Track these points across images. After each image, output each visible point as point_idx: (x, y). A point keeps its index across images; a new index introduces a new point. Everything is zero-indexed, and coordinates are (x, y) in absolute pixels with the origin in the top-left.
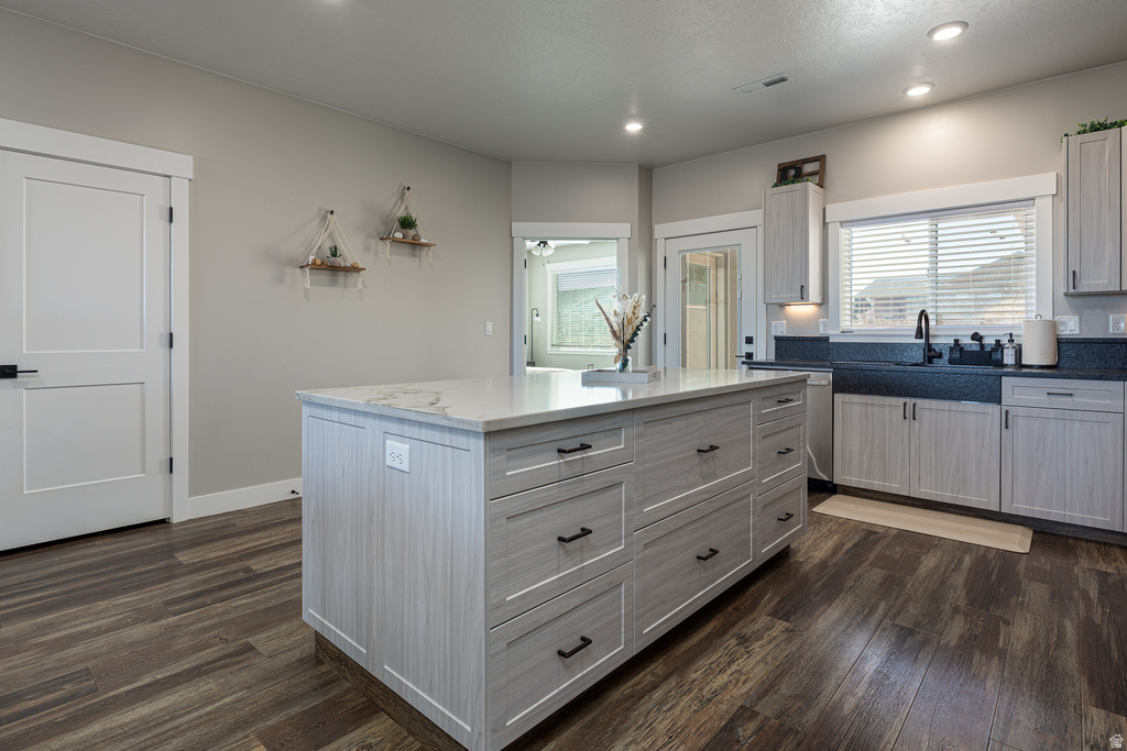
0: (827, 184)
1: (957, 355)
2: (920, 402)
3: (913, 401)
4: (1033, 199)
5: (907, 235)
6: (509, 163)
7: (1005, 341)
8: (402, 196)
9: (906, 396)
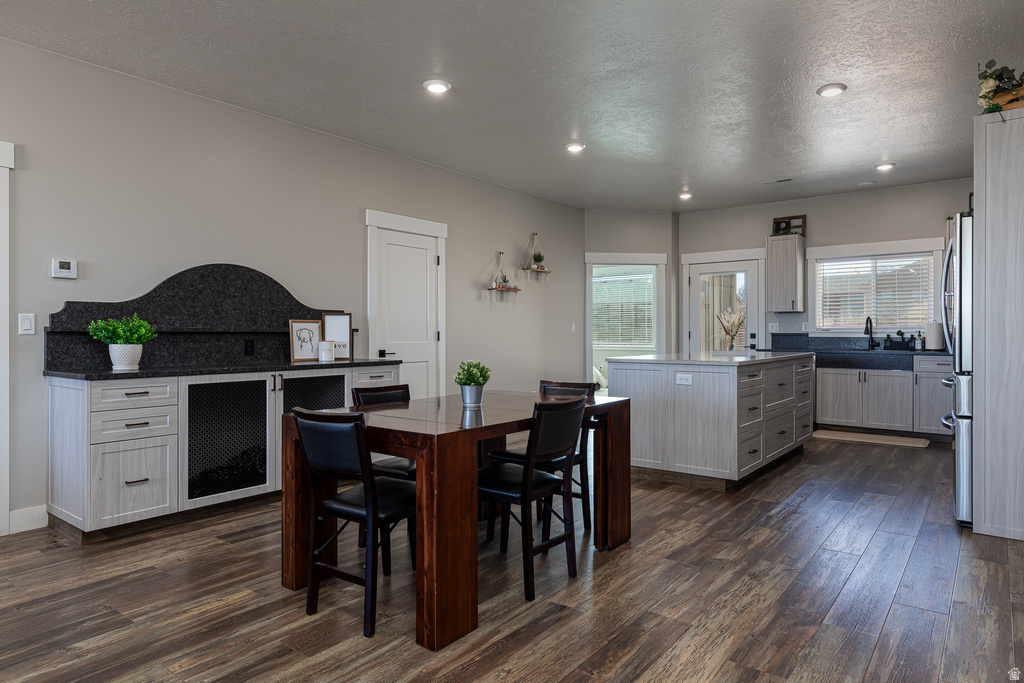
0: (807, 234)
1: (889, 344)
2: (868, 371)
3: (865, 370)
4: (932, 252)
5: (858, 270)
6: (583, 210)
7: (916, 335)
8: (532, 240)
9: (860, 368)
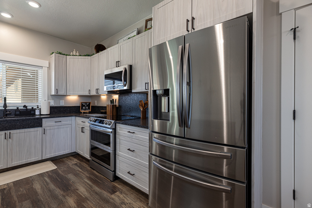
1: (18, 113)
3: (10, 131)
4: (42, 67)
7: (35, 107)
9: (5, 130)
